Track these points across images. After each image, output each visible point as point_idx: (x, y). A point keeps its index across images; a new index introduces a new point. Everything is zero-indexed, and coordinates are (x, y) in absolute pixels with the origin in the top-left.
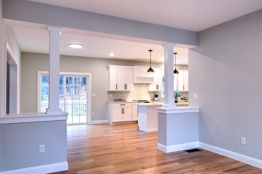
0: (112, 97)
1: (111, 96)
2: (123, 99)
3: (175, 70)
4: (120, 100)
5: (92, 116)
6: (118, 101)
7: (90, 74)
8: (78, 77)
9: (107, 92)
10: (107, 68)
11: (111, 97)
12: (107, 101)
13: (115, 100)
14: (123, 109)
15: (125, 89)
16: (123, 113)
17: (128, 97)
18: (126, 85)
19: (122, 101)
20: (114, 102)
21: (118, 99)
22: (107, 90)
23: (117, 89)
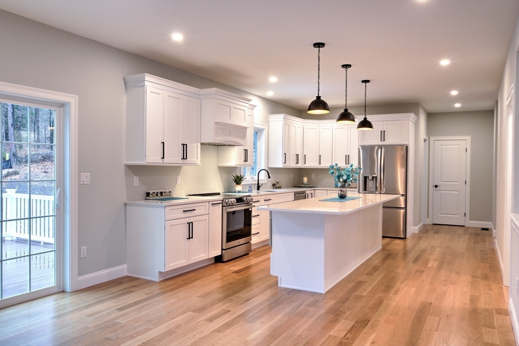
0: (137, 184)
1: (136, 180)
2: (168, 191)
4: (161, 193)
5: (80, 259)
6: (157, 198)
7: (72, 100)
8: (34, 106)
9: (123, 167)
10: (125, 83)
11: (135, 184)
12: (125, 200)
13: (148, 194)
14: (190, 224)
15: (183, 158)
16: (191, 236)
17: (178, 183)
18: (185, 146)
19: (166, 197)
20: (145, 201)
21: (155, 191)
22: (125, 163)
23: (163, 158)
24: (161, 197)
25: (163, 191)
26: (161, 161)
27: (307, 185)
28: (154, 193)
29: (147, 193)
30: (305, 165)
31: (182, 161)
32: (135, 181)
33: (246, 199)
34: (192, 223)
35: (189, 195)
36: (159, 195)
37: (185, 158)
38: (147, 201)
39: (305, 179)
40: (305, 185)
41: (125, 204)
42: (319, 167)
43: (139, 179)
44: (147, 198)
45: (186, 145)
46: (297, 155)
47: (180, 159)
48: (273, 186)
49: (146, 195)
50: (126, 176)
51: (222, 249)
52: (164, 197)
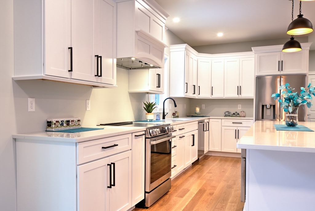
0: (34, 110)
1: (31, 104)
2: (76, 119)
3: (300, 16)
4: (68, 122)
6: (63, 128)
9: (10, 84)
11: (30, 110)
12: (15, 133)
13: (49, 124)
14: (112, 166)
15: (97, 75)
16: (112, 183)
17: (88, 109)
18: (99, 58)
19: (74, 127)
20: (45, 133)
21: (60, 120)
22: (13, 76)
23: (71, 70)
24: (68, 128)
25: (70, 119)
26: (67, 75)
27: (199, 114)
28: (57, 122)
29: (48, 122)
30: (199, 96)
31: (95, 79)
32: (29, 105)
33: (168, 128)
34: (114, 164)
35: (101, 125)
36: (65, 125)
37: (99, 75)
38: (48, 133)
39: (198, 110)
40: (198, 114)
41: (15, 140)
42: (211, 98)
43: (36, 102)
44: (48, 129)
45: (101, 57)
46: (194, 86)
47: (93, 75)
48: (173, 115)
49: (46, 124)
50: (15, 96)
51: (145, 192)
52: (72, 128)
